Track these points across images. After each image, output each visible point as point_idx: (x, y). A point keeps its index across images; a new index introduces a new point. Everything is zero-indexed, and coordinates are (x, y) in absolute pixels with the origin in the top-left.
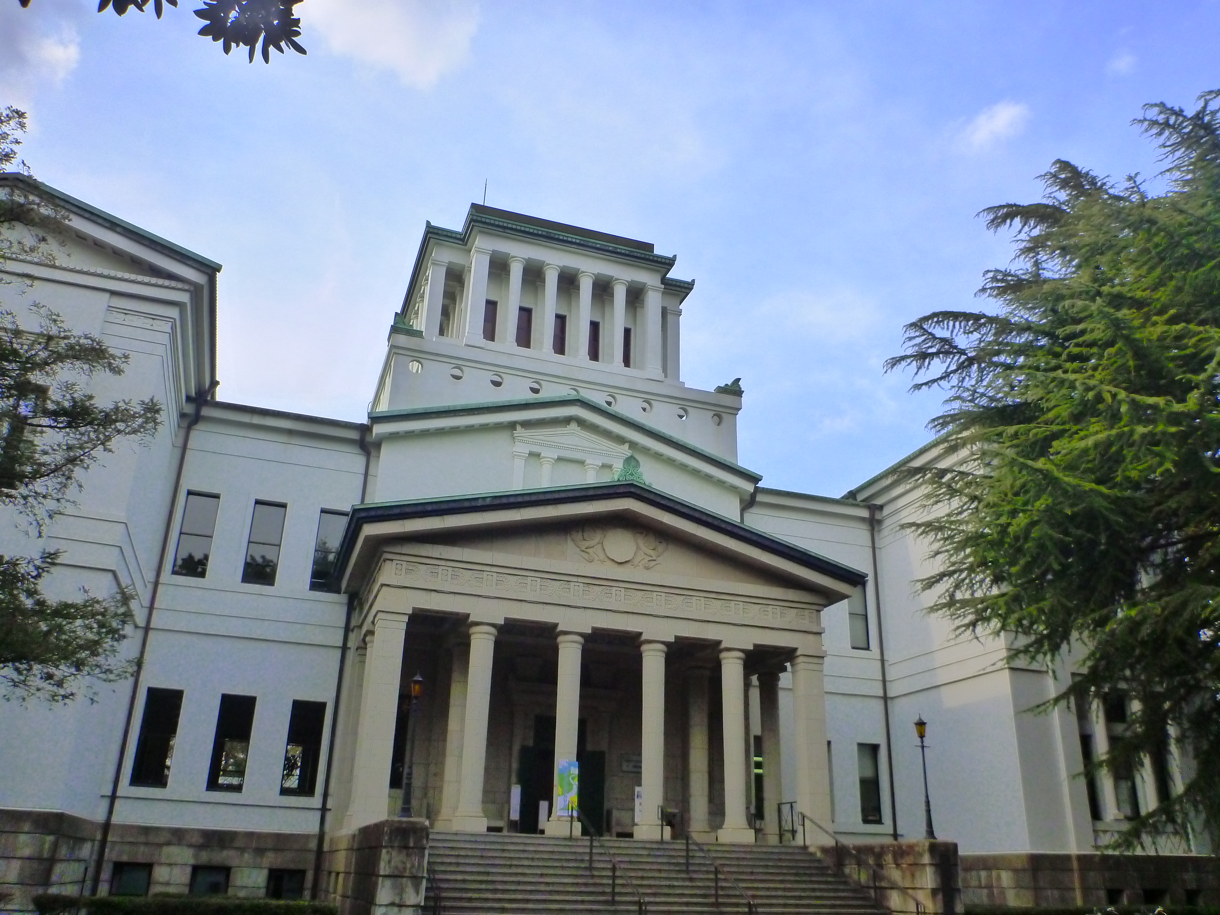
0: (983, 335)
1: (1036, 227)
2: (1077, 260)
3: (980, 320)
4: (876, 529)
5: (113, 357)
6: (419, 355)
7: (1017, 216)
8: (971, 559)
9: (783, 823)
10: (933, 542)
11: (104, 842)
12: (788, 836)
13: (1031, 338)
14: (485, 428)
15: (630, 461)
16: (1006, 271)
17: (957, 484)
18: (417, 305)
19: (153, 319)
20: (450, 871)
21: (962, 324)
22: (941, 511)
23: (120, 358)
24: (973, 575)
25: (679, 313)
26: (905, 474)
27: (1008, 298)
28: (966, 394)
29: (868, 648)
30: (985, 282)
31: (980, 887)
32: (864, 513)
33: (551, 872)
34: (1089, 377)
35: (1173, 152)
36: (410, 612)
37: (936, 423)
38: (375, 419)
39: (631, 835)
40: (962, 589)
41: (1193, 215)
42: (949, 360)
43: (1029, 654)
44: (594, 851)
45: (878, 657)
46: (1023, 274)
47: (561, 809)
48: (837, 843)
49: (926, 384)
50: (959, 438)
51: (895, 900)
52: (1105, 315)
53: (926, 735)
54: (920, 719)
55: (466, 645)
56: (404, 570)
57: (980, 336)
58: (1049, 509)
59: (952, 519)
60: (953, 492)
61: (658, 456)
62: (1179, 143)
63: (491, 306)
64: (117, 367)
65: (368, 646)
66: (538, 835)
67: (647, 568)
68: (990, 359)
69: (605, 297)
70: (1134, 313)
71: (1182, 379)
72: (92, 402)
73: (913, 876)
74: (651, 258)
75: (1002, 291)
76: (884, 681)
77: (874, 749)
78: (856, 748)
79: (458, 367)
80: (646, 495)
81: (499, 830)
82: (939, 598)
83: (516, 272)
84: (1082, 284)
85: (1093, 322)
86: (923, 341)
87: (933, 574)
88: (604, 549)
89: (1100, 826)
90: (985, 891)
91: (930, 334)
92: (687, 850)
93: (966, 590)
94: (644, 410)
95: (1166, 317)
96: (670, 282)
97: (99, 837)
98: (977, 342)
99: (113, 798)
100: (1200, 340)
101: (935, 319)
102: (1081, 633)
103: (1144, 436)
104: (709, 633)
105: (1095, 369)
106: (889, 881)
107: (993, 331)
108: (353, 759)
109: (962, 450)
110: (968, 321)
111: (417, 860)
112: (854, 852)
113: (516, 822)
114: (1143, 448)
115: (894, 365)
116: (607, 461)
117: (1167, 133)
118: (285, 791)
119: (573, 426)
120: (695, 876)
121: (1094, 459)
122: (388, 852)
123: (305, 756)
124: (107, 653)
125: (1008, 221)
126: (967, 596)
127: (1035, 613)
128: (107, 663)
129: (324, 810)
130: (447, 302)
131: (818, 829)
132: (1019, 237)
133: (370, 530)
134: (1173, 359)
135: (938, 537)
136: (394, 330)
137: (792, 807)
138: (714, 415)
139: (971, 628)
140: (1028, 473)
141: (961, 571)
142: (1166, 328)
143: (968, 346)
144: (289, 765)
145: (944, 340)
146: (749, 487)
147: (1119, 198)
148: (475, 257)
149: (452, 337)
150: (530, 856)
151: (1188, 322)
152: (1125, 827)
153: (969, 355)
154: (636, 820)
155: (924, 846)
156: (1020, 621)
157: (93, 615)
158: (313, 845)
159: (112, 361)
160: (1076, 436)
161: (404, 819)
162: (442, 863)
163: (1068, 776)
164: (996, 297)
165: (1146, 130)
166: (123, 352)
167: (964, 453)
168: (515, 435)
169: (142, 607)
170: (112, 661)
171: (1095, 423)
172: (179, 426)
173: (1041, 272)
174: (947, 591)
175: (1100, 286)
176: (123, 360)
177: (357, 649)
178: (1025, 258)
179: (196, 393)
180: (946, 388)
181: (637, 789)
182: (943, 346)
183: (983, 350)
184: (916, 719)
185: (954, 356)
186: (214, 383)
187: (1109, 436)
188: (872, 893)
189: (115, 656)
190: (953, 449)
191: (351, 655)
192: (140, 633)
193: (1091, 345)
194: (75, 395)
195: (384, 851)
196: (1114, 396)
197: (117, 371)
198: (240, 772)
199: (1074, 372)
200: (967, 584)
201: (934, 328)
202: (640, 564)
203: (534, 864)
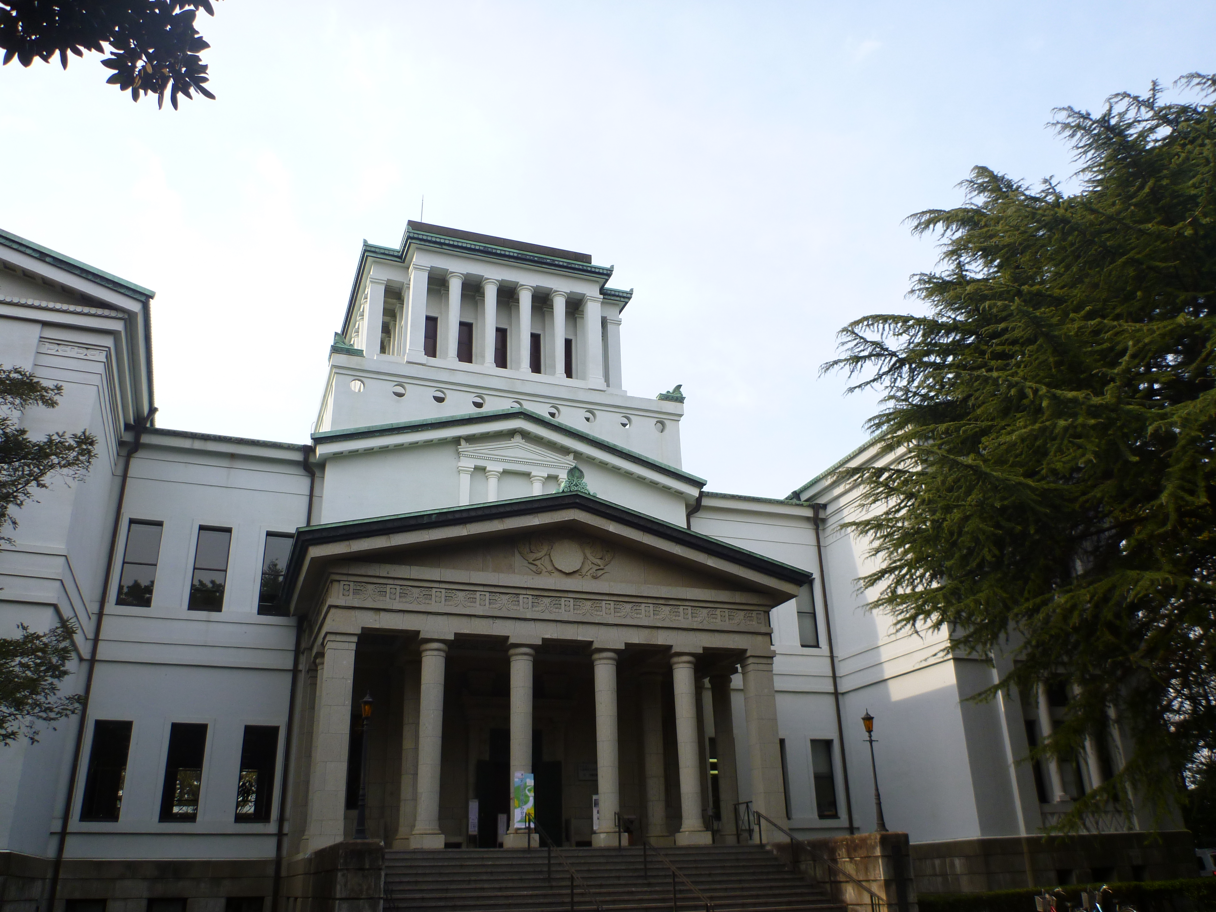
0: (912, 336)
1: (958, 229)
2: (998, 261)
3: (908, 321)
4: (820, 528)
5: (46, 389)
6: (360, 374)
7: (939, 221)
8: (910, 556)
9: (740, 823)
10: (873, 540)
11: (55, 880)
12: (746, 835)
13: (958, 338)
14: (429, 445)
15: (574, 472)
16: (931, 274)
17: (894, 482)
18: (358, 323)
19: (87, 349)
20: (409, 890)
21: (892, 326)
22: (879, 509)
23: (52, 390)
24: (913, 571)
25: (619, 323)
26: (844, 475)
27: (936, 299)
28: (900, 394)
29: (817, 646)
30: (914, 284)
31: (935, 875)
32: (809, 513)
33: (510, 885)
34: (1012, 375)
35: (1085, 152)
36: (359, 631)
37: (872, 423)
38: (319, 440)
39: (589, 844)
40: (904, 585)
41: (1104, 215)
42: (880, 362)
43: (968, 644)
44: (552, 862)
45: (828, 654)
46: (949, 276)
47: (519, 822)
48: (792, 839)
49: (860, 386)
50: (896, 437)
51: (850, 893)
52: (1025, 314)
53: (874, 729)
54: (867, 714)
55: (417, 664)
56: (351, 590)
57: (909, 338)
58: (981, 504)
59: (891, 516)
60: (891, 491)
61: (603, 466)
62: (1090, 145)
63: (432, 323)
64: (50, 399)
65: (319, 668)
66: (497, 849)
67: (595, 578)
68: (921, 360)
69: (545, 309)
70: (1053, 310)
71: (1098, 373)
72: (25, 437)
73: (867, 869)
74: (589, 269)
75: (930, 293)
76: (834, 677)
77: (828, 744)
78: (809, 744)
79: (400, 385)
80: (591, 505)
81: (458, 845)
82: (881, 594)
83: (455, 287)
84: (1002, 284)
85: (1013, 321)
86: (855, 345)
87: (874, 571)
88: (552, 561)
89: (1047, 808)
90: (940, 879)
91: (861, 338)
92: (645, 856)
93: (907, 586)
94: (588, 419)
95: (1083, 313)
96: (609, 292)
97: (50, 875)
98: (906, 345)
99: (63, 834)
100: (1116, 334)
101: (865, 323)
102: (1017, 622)
103: (1066, 429)
104: (661, 639)
105: (1018, 365)
106: (844, 874)
107: (921, 333)
108: (307, 783)
109: (899, 448)
110: (897, 323)
111: (373, 880)
112: (809, 848)
113: (475, 836)
114: (1066, 442)
115: (828, 369)
116: (553, 472)
117: (1079, 134)
118: (240, 818)
119: (518, 439)
120: (652, 881)
121: (1021, 454)
122: (343, 875)
123: (259, 781)
124: (46, 691)
125: (931, 226)
126: (908, 591)
127: (972, 605)
128: (47, 702)
129: (280, 835)
130: (387, 319)
131: (773, 827)
132: (942, 242)
133: (316, 552)
134: (1092, 353)
135: (878, 535)
136: (335, 350)
137: (747, 806)
138: (657, 422)
139: (911, 622)
140: (958, 470)
141: (901, 567)
142: (1083, 323)
143: (899, 349)
144: (244, 791)
145: (875, 344)
146: (694, 492)
147: (1035, 199)
148: (413, 274)
149: (393, 354)
150: (489, 870)
151: (1104, 317)
152: (1071, 808)
153: (900, 356)
154: (594, 829)
155: (876, 838)
156: (958, 613)
157: (33, 652)
158: (271, 871)
159: (45, 394)
160: (1003, 431)
161: (359, 841)
162: (401, 883)
163: (1014, 762)
164: (923, 299)
165: (1059, 133)
166: (55, 383)
167: (901, 450)
168: (460, 450)
169: (87, 639)
170: (52, 699)
171: (1020, 418)
172: (118, 454)
173: (964, 273)
174: (889, 587)
175: (1020, 286)
176: (56, 391)
177: (308, 672)
178: (949, 260)
179: (134, 421)
180: (881, 389)
181: (594, 797)
182: (875, 348)
183: (913, 351)
184: (863, 714)
185: (886, 358)
186: (153, 410)
187: (1032, 430)
188: (828, 887)
189: (55, 694)
190: (889, 448)
191: (302, 677)
192: (85, 666)
193: (1014, 342)
194: (8, 430)
195: (340, 874)
196: (1036, 392)
197: (51, 403)
198: (194, 802)
199: (998, 369)
200: (908, 580)
201: (865, 331)
202: (588, 574)
203: (492, 878)
